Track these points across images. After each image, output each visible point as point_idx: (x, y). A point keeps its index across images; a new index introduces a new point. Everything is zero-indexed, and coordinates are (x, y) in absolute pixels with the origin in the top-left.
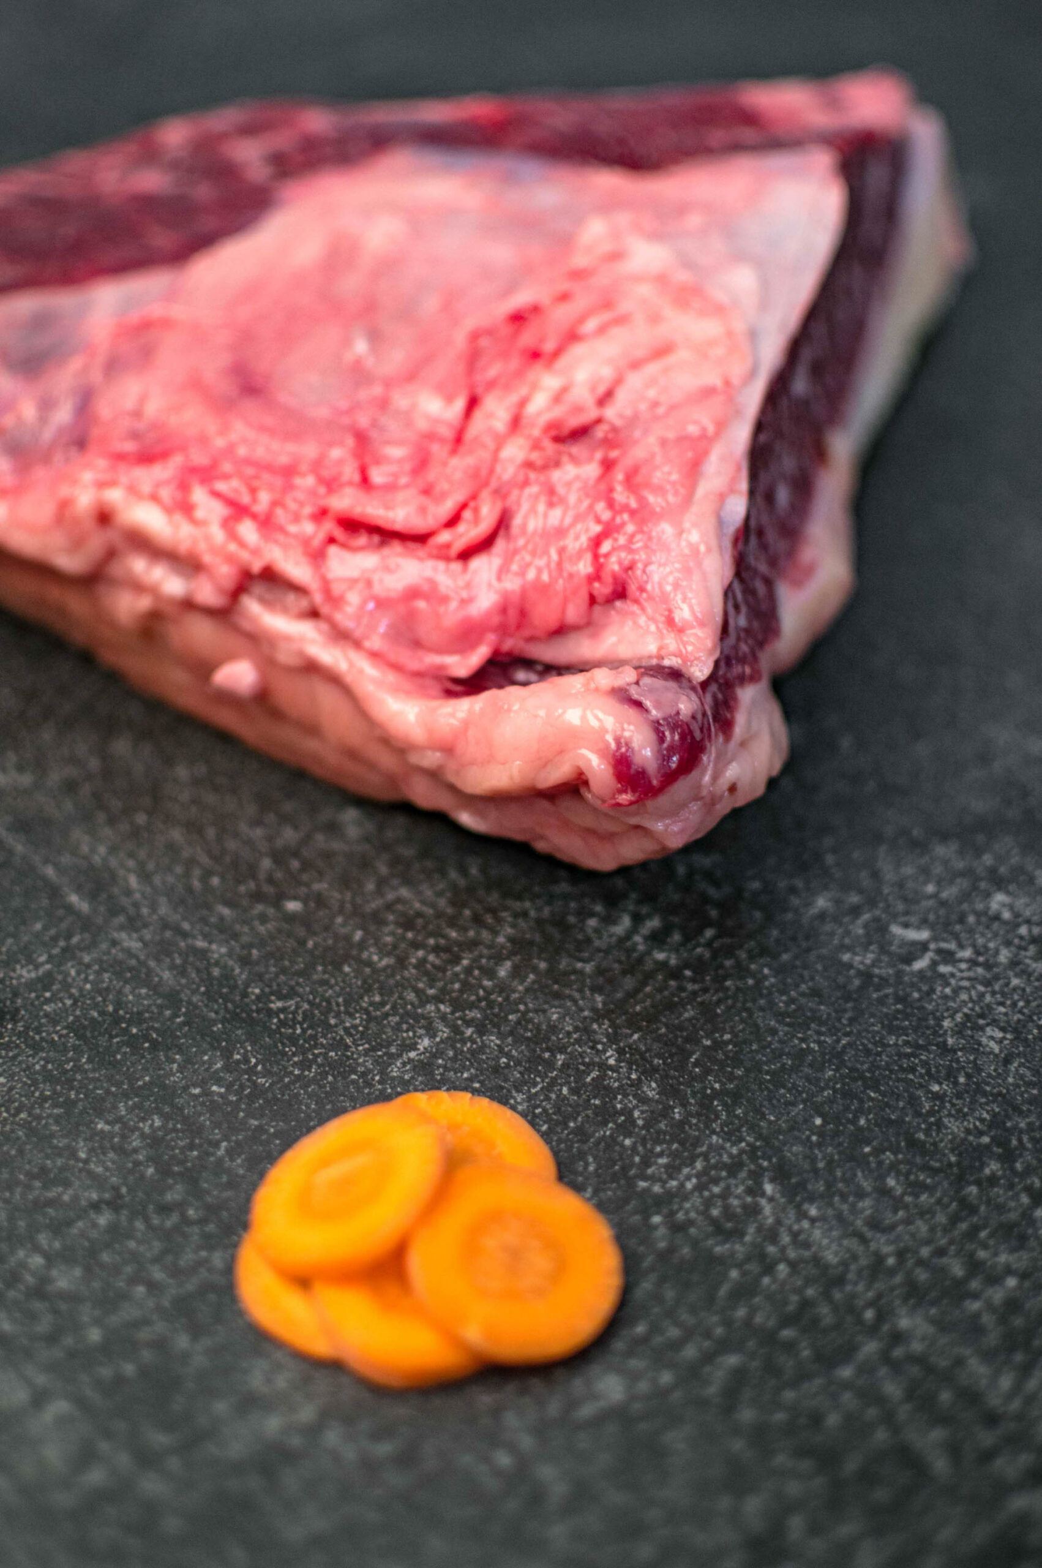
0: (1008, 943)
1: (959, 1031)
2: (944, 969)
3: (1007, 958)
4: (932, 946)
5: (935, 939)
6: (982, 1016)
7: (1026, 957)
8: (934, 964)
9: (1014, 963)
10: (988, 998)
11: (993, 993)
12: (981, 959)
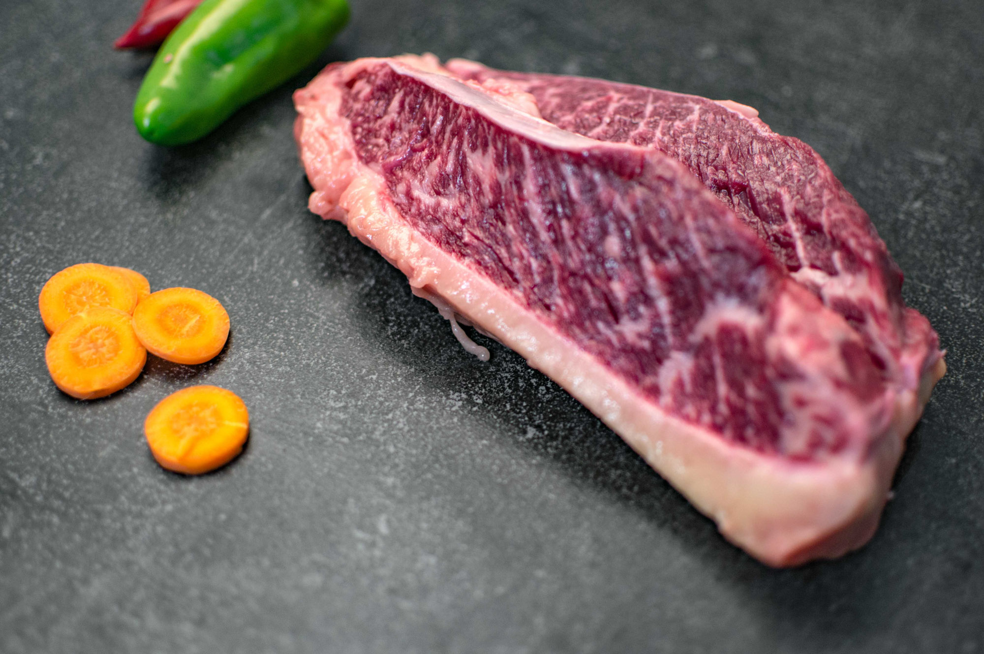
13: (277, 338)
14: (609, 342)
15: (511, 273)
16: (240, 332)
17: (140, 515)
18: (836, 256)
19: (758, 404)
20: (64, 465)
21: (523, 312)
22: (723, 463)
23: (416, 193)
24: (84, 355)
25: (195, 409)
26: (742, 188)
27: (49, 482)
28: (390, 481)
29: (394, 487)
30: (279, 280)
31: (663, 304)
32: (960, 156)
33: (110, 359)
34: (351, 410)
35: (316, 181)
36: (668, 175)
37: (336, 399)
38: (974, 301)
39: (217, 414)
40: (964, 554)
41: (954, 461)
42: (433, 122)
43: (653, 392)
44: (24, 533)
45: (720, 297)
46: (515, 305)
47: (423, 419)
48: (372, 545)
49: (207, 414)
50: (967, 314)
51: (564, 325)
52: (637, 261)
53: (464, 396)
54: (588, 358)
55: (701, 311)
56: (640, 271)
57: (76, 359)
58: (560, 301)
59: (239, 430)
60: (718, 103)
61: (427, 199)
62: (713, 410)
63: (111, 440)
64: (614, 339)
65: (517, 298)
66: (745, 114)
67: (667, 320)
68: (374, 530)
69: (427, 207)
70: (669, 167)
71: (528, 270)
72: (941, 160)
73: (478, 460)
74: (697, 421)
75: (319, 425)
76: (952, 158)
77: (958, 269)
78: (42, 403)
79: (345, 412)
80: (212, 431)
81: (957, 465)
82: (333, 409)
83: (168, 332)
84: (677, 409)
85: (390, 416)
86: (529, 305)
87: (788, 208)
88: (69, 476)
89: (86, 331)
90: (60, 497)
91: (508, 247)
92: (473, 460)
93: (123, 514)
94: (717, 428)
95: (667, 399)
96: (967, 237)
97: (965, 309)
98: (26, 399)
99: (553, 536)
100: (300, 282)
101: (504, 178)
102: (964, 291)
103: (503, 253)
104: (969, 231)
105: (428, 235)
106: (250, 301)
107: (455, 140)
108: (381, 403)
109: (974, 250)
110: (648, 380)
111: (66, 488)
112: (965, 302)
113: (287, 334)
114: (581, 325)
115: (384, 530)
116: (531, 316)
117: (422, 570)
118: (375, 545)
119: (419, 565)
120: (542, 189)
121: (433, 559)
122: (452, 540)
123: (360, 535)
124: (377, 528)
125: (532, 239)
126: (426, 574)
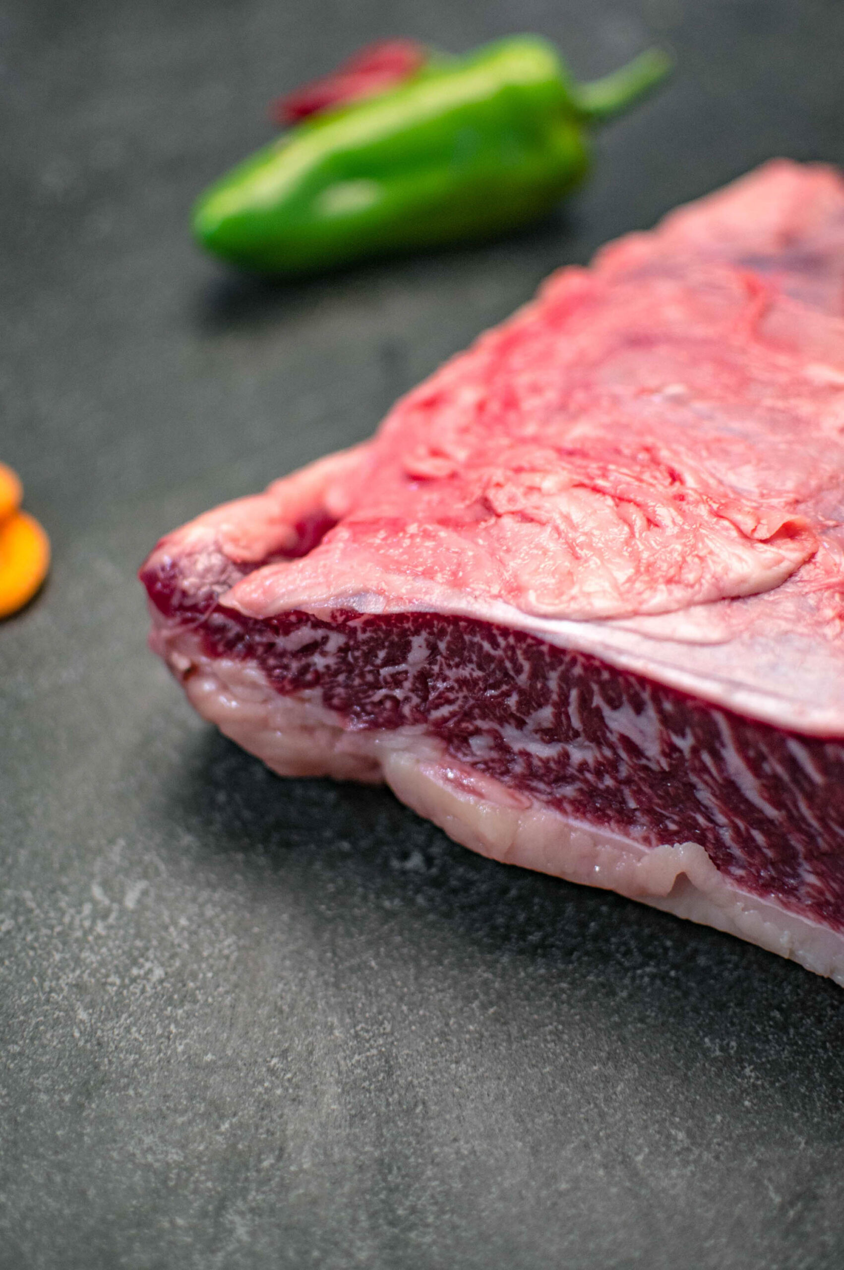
0: (103, 963)
1: (18, 901)
2: (87, 908)
3: (86, 958)
4: (115, 906)
5: (123, 911)
6: (28, 922)
7: (83, 972)
8: (95, 902)
9: (78, 961)
10: (45, 931)
11: (50, 937)
12: (91, 938)
115: (130, 901)
116: (771, 902)
117: (134, 980)
118: (105, 916)
119: (135, 971)
120: (755, 765)
121: (159, 973)
122: (200, 959)
123: (97, 892)
124: (123, 893)
125: (750, 812)
126: (136, 989)
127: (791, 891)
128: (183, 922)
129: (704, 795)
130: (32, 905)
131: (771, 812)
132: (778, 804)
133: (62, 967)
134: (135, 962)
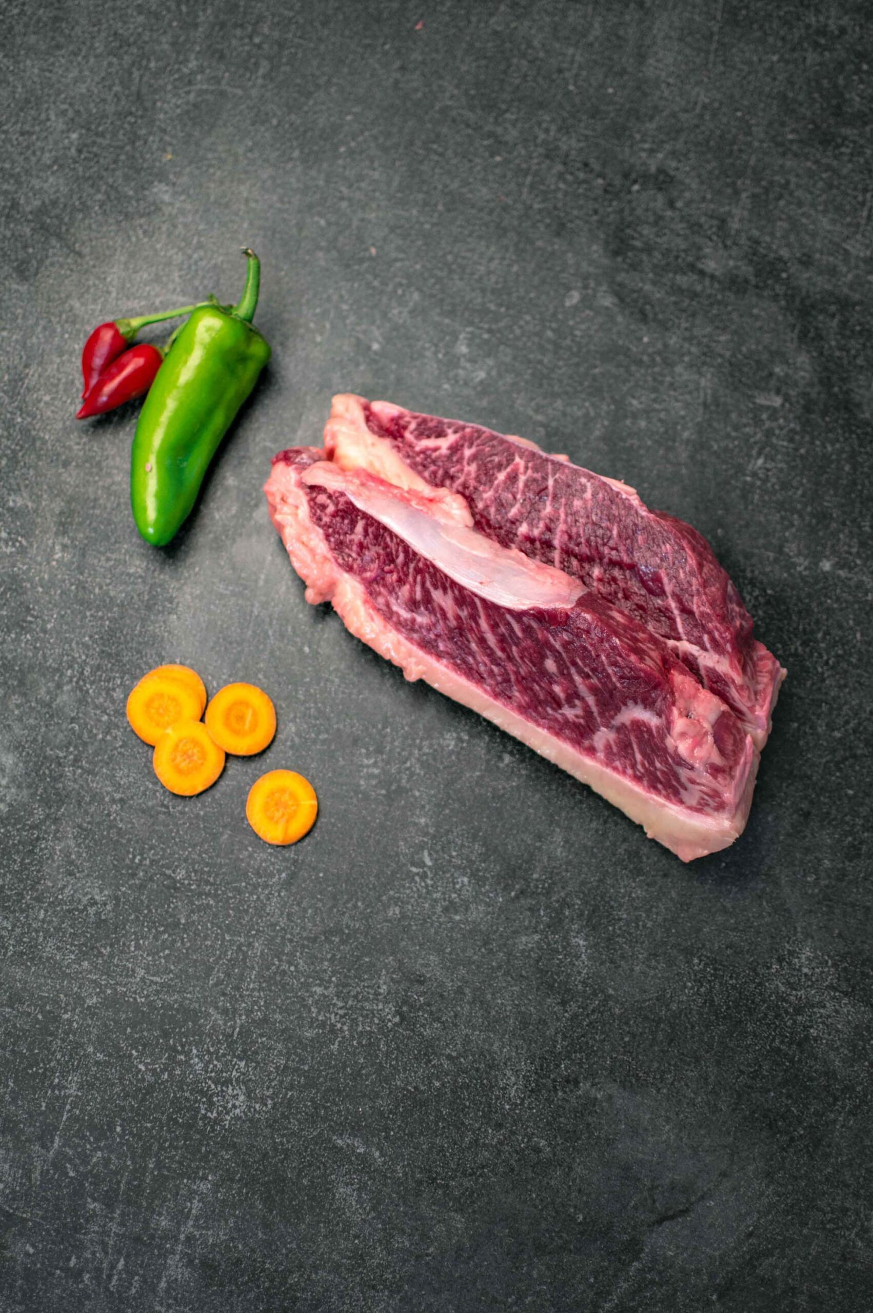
13: (309, 709)
14: (556, 720)
15: (480, 674)
16: (282, 708)
17: (266, 886)
18: (706, 638)
19: (663, 772)
20: (200, 855)
21: (491, 700)
22: (646, 801)
23: (395, 608)
24: (183, 765)
25: (277, 795)
26: (632, 567)
27: (195, 871)
28: (423, 821)
29: (427, 825)
30: (293, 649)
31: (591, 700)
32: (793, 393)
33: (202, 764)
34: (380, 764)
35: (308, 582)
36: (584, 626)
37: (368, 756)
38: (806, 563)
39: (293, 796)
40: (804, 805)
41: (796, 725)
42: (397, 557)
43: (591, 751)
44: (195, 917)
45: (630, 703)
46: (486, 697)
47: (431, 761)
48: (424, 876)
49: (286, 798)
50: (802, 578)
51: (523, 709)
52: (570, 675)
53: (455, 735)
54: (544, 732)
55: (618, 710)
56: (572, 681)
57: (179, 771)
58: (517, 694)
59: (312, 806)
60: (604, 479)
61: (405, 614)
62: (633, 767)
63: (225, 827)
64: (559, 717)
65: (486, 691)
66: (627, 493)
67: (594, 709)
68: (422, 864)
69: (406, 620)
70: (585, 619)
71: (491, 673)
72: (777, 401)
73: (477, 790)
74: (624, 773)
75: (362, 782)
76: (787, 398)
77: (794, 530)
78: (163, 805)
79: (378, 767)
80: (295, 811)
81: (799, 729)
82: (368, 766)
83: (236, 732)
84: (609, 763)
85: (408, 764)
86: (496, 696)
87: (668, 588)
88: (207, 865)
89: (177, 746)
90: (207, 883)
91: (474, 658)
92: (473, 791)
93: (255, 886)
94: (638, 779)
95: (601, 755)
96: (800, 492)
97: (800, 573)
98: (150, 804)
99: (538, 844)
100: (310, 647)
101: (464, 614)
102: (799, 554)
103: (470, 660)
104: (802, 484)
105: (410, 639)
106: (280, 675)
107: (419, 578)
108: (399, 754)
109: (806, 506)
110: (586, 743)
111: (209, 875)
112: (800, 565)
113: (316, 703)
114: (536, 710)
115: (429, 863)
116: (498, 703)
117: (460, 890)
118: (426, 876)
119: (458, 886)
120: (494, 627)
121: (466, 880)
122: (474, 862)
123: (414, 870)
124: (423, 862)
125: (491, 654)
126: (464, 892)
127: (510, 698)
128: (454, 854)
129: (473, 646)
130: (397, 895)
131: (499, 654)
132: (503, 650)
133: (433, 907)
134: (454, 884)
